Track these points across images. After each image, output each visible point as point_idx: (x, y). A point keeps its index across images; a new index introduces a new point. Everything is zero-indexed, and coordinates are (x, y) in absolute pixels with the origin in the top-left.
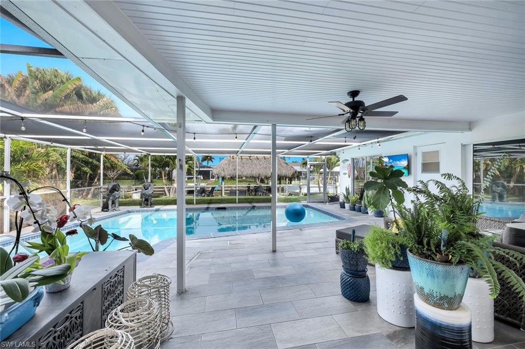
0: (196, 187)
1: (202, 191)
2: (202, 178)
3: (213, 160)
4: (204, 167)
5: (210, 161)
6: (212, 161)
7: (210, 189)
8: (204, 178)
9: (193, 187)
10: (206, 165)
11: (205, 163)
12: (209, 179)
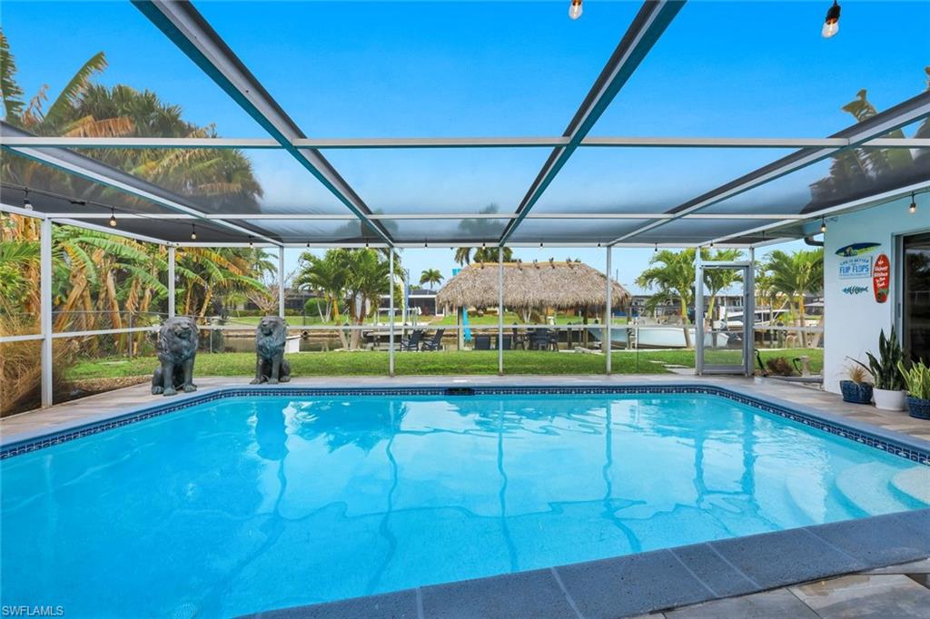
0: (406, 330)
1: (419, 336)
2: (420, 313)
3: (440, 279)
4: (425, 292)
5: (436, 283)
6: (439, 282)
7: (435, 333)
8: (423, 314)
9: (401, 330)
10: (429, 288)
11: (426, 286)
12: (434, 314)
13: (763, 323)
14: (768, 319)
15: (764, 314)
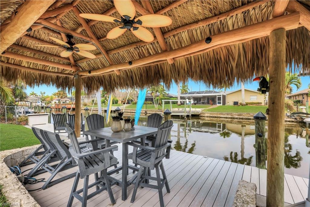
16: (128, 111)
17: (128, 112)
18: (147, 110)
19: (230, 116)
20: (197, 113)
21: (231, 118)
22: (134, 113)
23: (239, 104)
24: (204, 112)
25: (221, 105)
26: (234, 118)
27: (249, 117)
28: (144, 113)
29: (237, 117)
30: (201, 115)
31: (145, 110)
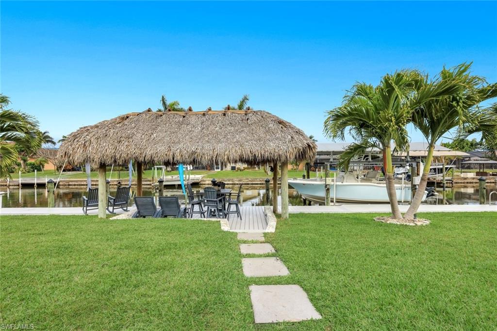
13: (437, 175)
14: (442, 172)
15: (438, 169)
16: (82, 183)
17: (83, 185)
18: (121, 179)
19: (231, 182)
20: (197, 181)
21: (232, 184)
22: (96, 185)
23: (236, 169)
24: (204, 179)
25: (220, 170)
26: (235, 184)
27: (248, 182)
28: (116, 185)
29: (237, 182)
30: (201, 183)
31: (117, 180)
